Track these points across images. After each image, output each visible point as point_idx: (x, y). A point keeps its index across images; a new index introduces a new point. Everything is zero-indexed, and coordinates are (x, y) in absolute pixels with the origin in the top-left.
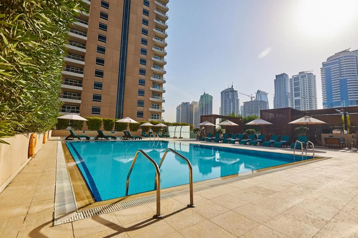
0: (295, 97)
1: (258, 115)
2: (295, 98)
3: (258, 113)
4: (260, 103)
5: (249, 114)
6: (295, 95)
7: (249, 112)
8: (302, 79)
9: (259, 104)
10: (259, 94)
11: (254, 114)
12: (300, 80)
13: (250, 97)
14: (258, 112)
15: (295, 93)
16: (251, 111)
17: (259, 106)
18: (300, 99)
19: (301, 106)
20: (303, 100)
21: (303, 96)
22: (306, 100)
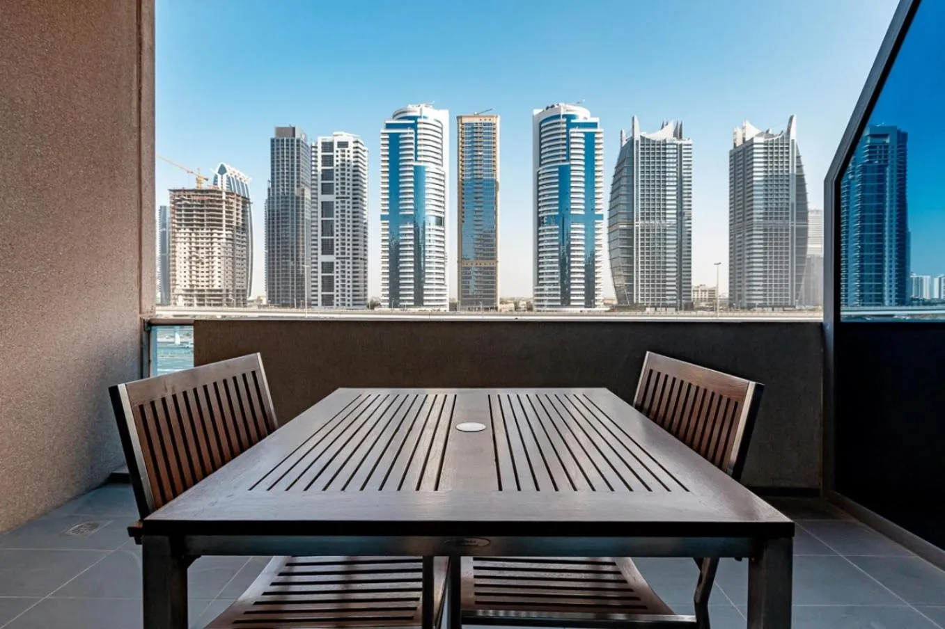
0: (322, 193)
1: (221, 234)
2: (323, 198)
3: (221, 230)
4: (227, 198)
5: (191, 229)
6: (322, 190)
7: (192, 225)
8: (339, 149)
9: (224, 202)
10: (225, 176)
11: (208, 229)
12: (335, 151)
13: (193, 177)
14: (221, 225)
15: (322, 184)
16: (198, 220)
17: (224, 207)
18: (333, 202)
19: (336, 219)
20: (340, 204)
21: (340, 195)
22: (346, 205)
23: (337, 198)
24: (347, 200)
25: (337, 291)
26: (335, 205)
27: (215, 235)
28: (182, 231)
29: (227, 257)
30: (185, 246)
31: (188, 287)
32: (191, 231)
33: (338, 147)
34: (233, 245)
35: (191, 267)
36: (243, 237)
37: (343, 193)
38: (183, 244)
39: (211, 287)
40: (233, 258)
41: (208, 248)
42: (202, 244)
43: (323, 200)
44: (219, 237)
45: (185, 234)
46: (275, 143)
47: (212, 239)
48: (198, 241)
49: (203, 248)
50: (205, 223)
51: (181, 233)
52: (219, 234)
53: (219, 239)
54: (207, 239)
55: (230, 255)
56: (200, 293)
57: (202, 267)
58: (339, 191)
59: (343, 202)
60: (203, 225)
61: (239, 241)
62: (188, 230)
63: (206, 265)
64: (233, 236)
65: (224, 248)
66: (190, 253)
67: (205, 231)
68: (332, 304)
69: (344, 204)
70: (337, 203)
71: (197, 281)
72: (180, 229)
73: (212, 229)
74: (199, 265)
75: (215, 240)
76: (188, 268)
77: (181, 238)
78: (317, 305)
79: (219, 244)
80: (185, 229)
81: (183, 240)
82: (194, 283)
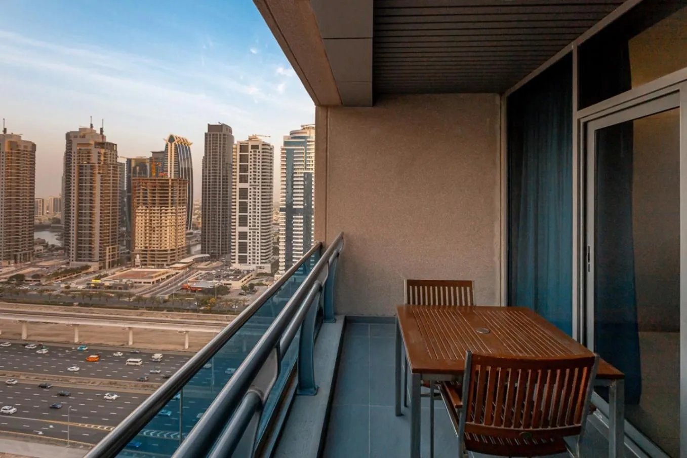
0: (240, 182)
1: (168, 210)
2: (240, 185)
5: (146, 207)
6: (240, 179)
7: (147, 203)
8: (252, 150)
9: (170, 187)
10: (173, 144)
11: (158, 207)
12: (249, 152)
15: (240, 175)
16: (151, 200)
17: (170, 190)
18: (247, 188)
19: (249, 201)
20: (252, 190)
21: (252, 184)
22: (257, 190)
23: (250, 186)
24: (257, 187)
25: (250, 253)
26: (249, 191)
27: (163, 211)
28: (140, 208)
29: (171, 226)
30: (142, 219)
31: (143, 248)
32: (146, 208)
33: (252, 149)
34: (176, 216)
35: (146, 234)
36: (183, 209)
37: (255, 182)
38: (140, 217)
39: (159, 249)
40: (175, 226)
41: (158, 220)
42: (154, 217)
43: (241, 187)
44: (166, 212)
45: (142, 210)
46: (208, 136)
47: (161, 214)
48: (151, 215)
49: (154, 220)
50: (157, 202)
51: (139, 209)
52: (166, 210)
53: (166, 213)
54: (158, 213)
55: (174, 224)
56: (152, 253)
57: (154, 234)
58: (252, 181)
59: (255, 189)
60: (155, 203)
61: (180, 212)
62: (144, 208)
63: (156, 232)
64: (176, 210)
65: (170, 219)
66: (146, 223)
67: (156, 208)
68: (246, 262)
69: (255, 190)
70: (250, 189)
71: (150, 244)
72: (138, 207)
73: (161, 207)
74: (152, 232)
75: (163, 215)
76: (143, 234)
77: (139, 213)
78: (235, 263)
79: (166, 217)
80: (142, 207)
81: (140, 214)
82: (147, 245)
